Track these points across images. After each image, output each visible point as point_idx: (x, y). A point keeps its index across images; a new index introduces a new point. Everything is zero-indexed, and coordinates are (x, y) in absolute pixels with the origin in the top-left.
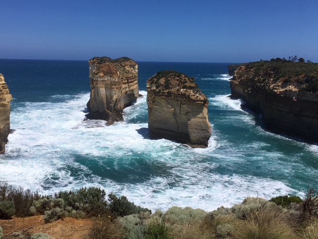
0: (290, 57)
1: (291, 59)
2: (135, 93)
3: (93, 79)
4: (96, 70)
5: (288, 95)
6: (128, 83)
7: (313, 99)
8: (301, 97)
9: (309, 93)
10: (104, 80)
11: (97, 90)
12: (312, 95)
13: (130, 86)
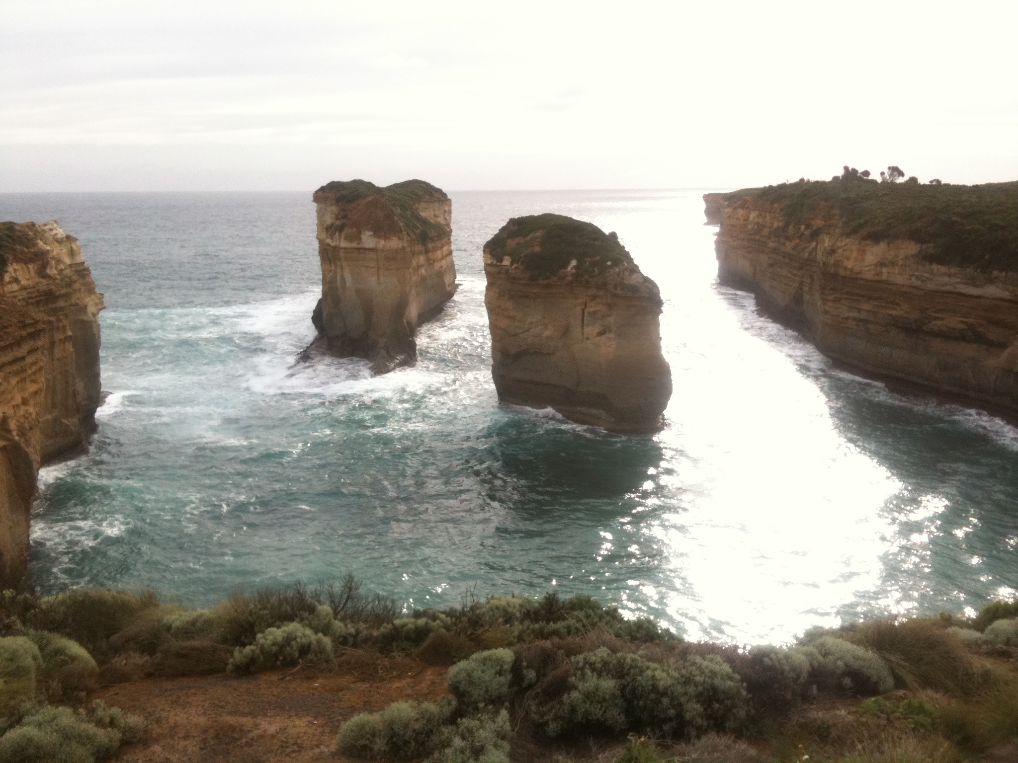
0: (882, 172)
1: (886, 177)
2: (447, 280)
3: (329, 245)
4: (337, 219)
5: (884, 277)
6: (427, 252)
7: (958, 286)
8: (922, 281)
9: (943, 269)
10: (361, 246)
11: (342, 276)
12: (955, 275)
13: (432, 262)
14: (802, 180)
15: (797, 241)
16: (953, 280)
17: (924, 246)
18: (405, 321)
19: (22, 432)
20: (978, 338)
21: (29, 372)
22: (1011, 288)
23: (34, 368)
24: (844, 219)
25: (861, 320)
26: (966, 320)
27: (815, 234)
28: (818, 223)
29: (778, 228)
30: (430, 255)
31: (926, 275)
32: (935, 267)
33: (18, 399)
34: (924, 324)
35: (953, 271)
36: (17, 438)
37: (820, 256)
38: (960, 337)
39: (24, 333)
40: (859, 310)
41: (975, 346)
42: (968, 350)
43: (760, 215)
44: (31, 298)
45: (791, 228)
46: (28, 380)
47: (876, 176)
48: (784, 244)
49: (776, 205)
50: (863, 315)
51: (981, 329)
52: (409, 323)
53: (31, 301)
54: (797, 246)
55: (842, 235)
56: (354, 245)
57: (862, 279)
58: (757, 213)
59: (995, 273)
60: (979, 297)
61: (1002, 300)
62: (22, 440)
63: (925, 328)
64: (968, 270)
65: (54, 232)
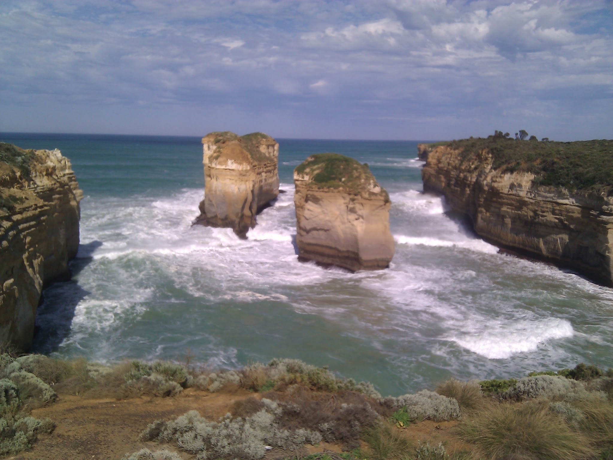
1: (518, 136)
2: (274, 188)
3: (209, 167)
5: (514, 192)
7: (554, 198)
8: (535, 195)
9: (547, 189)
12: (553, 192)
14: (471, 137)
17: (537, 176)
22: (584, 199)
26: (559, 217)
27: (477, 168)
31: (537, 191)
32: (542, 187)
34: (535, 219)
35: (552, 189)
41: (563, 231)
45: (464, 164)
47: (512, 136)
49: (457, 151)
52: (251, 210)
57: (502, 193)
59: (575, 192)
60: (565, 204)
65: (57, 155)
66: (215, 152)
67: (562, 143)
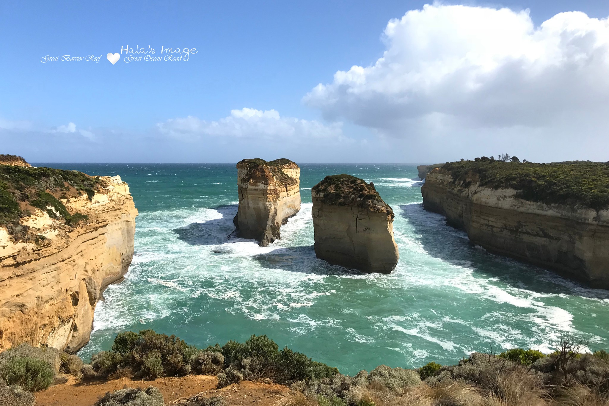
0: (499, 156)
1: (501, 159)
2: (296, 204)
3: (242, 187)
4: (246, 176)
5: (500, 205)
6: (287, 191)
7: (535, 210)
8: (518, 208)
9: (528, 202)
10: (257, 188)
11: (248, 202)
12: (533, 205)
13: (289, 195)
14: (462, 160)
15: (460, 188)
16: (532, 207)
17: (519, 191)
18: (275, 223)
19: (93, 271)
20: (546, 235)
21: (99, 243)
22: (560, 211)
23: (101, 242)
24: (481, 178)
25: (489, 226)
26: (539, 226)
27: (467, 185)
28: (468, 180)
29: (451, 182)
30: (288, 192)
31: (519, 204)
32: (522, 200)
33: (93, 258)
34: (519, 228)
35: (532, 203)
36: (90, 275)
37: (470, 196)
38: (537, 235)
39: (98, 225)
40: (488, 221)
41: (544, 239)
42: (540, 241)
43: (443, 176)
44: (104, 210)
45: (456, 182)
46: (98, 247)
47: (496, 158)
48: (453, 189)
49: (450, 171)
50: (491, 223)
51: (546, 231)
52: (277, 223)
53: (103, 211)
54: (459, 190)
55: (479, 186)
56: (253, 187)
57: (489, 206)
58: (441, 174)
59: (552, 205)
60: (545, 216)
61: (556, 217)
62: (93, 276)
63: (519, 230)
64: (539, 203)
65: (118, 181)
66: (246, 175)
67: (538, 164)
